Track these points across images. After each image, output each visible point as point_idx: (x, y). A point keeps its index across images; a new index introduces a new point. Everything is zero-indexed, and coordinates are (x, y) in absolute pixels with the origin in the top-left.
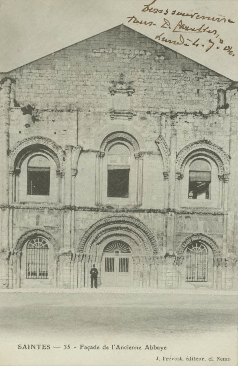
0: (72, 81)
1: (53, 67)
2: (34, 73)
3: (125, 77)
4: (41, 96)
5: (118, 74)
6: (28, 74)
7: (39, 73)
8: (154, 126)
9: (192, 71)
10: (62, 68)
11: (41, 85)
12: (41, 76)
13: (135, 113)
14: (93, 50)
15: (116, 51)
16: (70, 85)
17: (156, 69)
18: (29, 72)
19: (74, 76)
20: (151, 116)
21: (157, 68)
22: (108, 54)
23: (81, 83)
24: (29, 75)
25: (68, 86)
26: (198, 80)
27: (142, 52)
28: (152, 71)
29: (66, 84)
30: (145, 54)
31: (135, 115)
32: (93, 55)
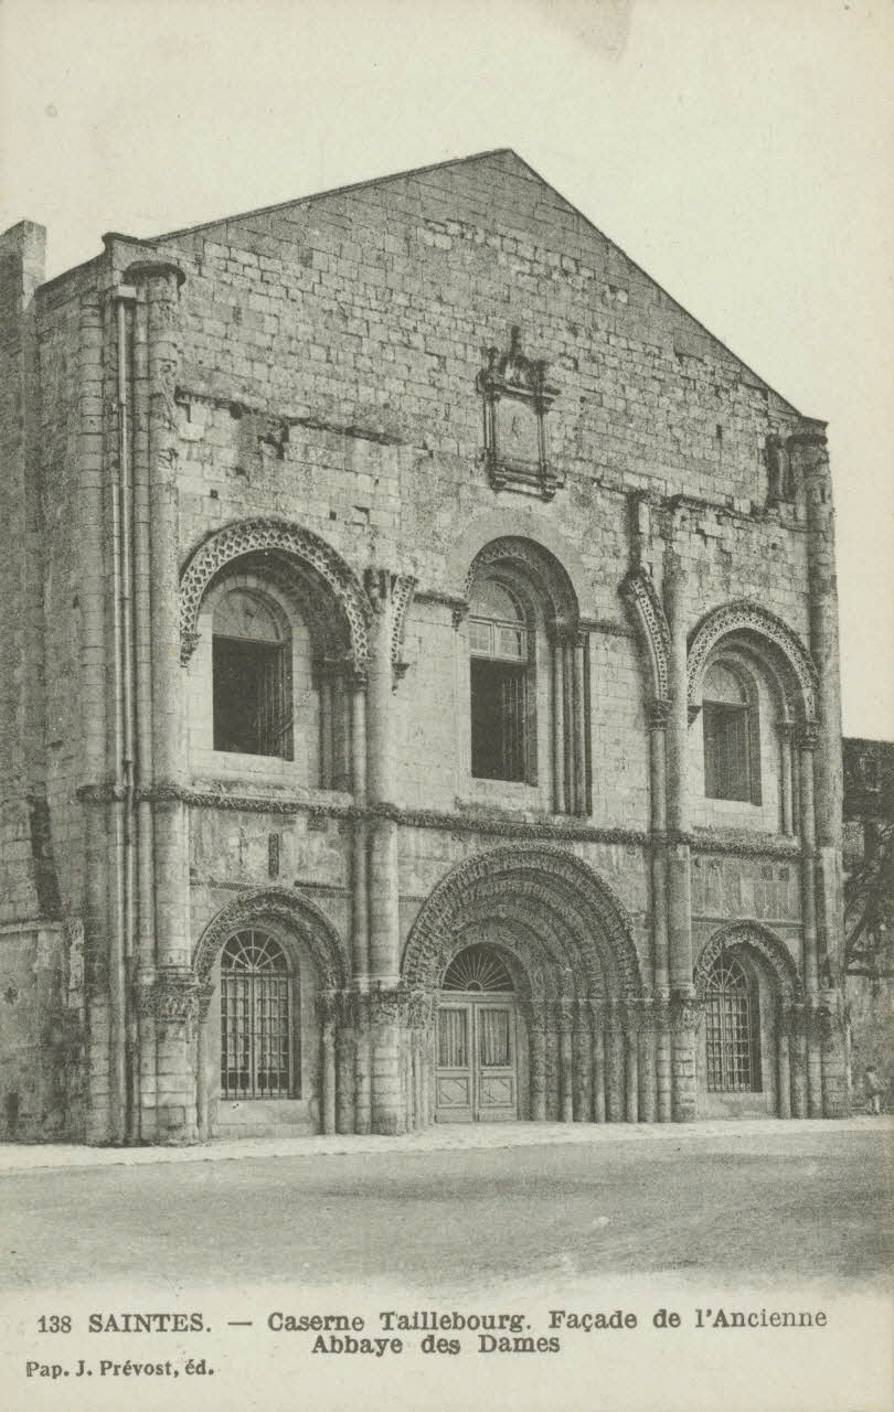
0: (367, 322)
1: (306, 254)
2: (244, 266)
3: (525, 339)
4: (271, 362)
5: (504, 326)
6: (223, 262)
7: (259, 268)
8: (615, 533)
9: (701, 360)
10: (334, 267)
11: (267, 318)
12: (268, 282)
13: (560, 479)
14: (427, 221)
15: (495, 242)
16: (360, 337)
17: (609, 333)
18: (227, 256)
19: (374, 304)
20: (603, 496)
21: (612, 330)
22: (474, 247)
23: (395, 337)
24: (226, 270)
25: (356, 340)
26: (717, 395)
27: (569, 264)
28: (597, 336)
29: (350, 331)
30: (578, 273)
31: (561, 486)
32: (430, 239)
